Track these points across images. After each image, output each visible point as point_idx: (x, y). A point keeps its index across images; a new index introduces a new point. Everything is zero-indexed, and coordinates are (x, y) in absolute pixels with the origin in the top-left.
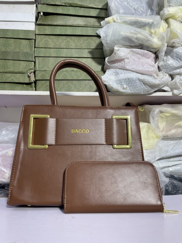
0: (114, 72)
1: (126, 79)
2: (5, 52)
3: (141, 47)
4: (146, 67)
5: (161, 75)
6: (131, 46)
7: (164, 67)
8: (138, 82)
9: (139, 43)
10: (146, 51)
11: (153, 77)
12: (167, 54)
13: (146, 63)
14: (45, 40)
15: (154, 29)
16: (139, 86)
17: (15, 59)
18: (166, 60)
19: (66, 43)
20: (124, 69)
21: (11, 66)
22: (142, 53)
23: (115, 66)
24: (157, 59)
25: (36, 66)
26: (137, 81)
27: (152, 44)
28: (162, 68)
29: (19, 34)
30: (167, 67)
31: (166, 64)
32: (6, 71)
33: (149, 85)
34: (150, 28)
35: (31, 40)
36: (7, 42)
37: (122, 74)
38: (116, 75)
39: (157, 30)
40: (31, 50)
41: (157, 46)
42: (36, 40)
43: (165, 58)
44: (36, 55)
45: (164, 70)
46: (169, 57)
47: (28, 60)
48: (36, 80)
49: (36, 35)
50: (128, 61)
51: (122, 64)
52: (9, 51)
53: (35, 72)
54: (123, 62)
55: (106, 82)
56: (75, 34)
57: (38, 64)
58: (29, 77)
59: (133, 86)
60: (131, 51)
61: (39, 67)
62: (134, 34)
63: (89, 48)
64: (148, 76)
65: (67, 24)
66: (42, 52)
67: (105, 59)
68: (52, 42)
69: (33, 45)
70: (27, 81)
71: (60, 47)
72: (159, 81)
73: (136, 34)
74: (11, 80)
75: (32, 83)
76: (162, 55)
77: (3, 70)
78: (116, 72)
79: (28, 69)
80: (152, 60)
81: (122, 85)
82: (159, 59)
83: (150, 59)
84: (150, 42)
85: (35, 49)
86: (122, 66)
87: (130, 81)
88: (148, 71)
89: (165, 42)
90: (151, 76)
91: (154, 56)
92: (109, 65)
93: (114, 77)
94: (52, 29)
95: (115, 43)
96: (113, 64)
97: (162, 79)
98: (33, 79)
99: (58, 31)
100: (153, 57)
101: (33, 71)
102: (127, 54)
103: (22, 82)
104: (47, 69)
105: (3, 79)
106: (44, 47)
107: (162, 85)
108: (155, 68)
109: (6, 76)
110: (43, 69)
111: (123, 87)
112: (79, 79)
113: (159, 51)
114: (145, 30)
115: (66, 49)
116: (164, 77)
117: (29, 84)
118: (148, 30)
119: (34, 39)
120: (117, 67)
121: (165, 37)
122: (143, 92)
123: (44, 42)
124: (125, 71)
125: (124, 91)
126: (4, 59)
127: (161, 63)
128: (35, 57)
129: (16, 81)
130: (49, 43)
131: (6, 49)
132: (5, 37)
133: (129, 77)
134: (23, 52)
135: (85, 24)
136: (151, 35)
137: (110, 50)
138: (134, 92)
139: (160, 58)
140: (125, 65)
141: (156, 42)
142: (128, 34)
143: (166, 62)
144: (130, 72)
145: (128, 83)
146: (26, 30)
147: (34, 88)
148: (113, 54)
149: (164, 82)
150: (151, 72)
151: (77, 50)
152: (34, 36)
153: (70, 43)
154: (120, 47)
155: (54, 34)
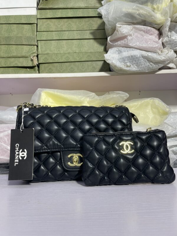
0: (117, 51)
1: (129, 57)
2: (8, 37)
3: (144, 23)
4: (149, 43)
5: (165, 51)
6: (134, 23)
7: (169, 42)
8: (142, 60)
9: (142, 20)
10: (149, 28)
11: (158, 54)
12: (171, 29)
13: (150, 39)
14: (46, 23)
15: (156, 5)
16: (143, 63)
17: (18, 44)
18: (170, 36)
19: (67, 25)
20: (127, 47)
21: (14, 50)
22: (145, 30)
23: (118, 44)
24: (161, 35)
25: (38, 50)
26: (140, 59)
27: (155, 19)
28: (167, 45)
29: (21, 19)
30: (171, 43)
31: (171, 40)
32: (9, 56)
33: (154, 62)
34: (152, 4)
35: (33, 25)
36: (9, 28)
37: (125, 51)
38: (119, 53)
39: (160, 6)
40: (33, 34)
41: (160, 21)
42: (38, 24)
43: (169, 34)
44: (38, 39)
45: (168, 46)
46: (173, 32)
47: (30, 44)
48: (39, 64)
49: (38, 19)
50: (131, 38)
51: (125, 41)
52: (12, 36)
53: (37, 56)
54: (126, 39)
55: (109, 61)
56: (76, 16)
57: (41, 47)
58: (32, 60)
59: (137, 63)
60: (134, 27)
61: (41, 50)
62: (136, 10)
63: (91, 29)
64: (153, 53)
65: (67, 6)
66: (45, 36)
67: (107, 39)
68: (53, 25)
69: (35, 29)
70: (30, 64)
71: (62, 30)
72: (164, 57)
73: (138, 10)
74: (15, 64)
75: (35, 66)
76: (166, 31)
77: (7, 55)
78: (119, 50)
79: (31, 53)
80: (156, 37)
81: (125, 63)
82: (162, 35)
83: (154, 36)
84: (153, 17)
85: (38, 33)
86: (125, 44)
87: (134, 59)
88: (152, 47)
89: (168, 17)
90: (155, 52)
91: (158, 32)
92: (111, 45)
93: (117, 55)
94: (53, 13)
95: (116, 20)
96: (116, 42)
97: (167, 55)
98: (36, 63)
99: (59, 14)
100: (156, 34)
101: (36, 54)
102: (129, 30)
103: (26, 66)
104: (50, 52)
105: (7, 64)
106: (46, 31)
107: (167, 61)
108: (159, 44)
109: (10, 61)
110: (46, 53)
111: (127, 65)
112: (81, 60)
113: (163, 27)
114: (147, 6)
115: (68, 32)
116: (168, 52)
117: (32, 68)
118: (151, 6)
119: (35, 23)
120: (120, 45)
121: (169, 11)
122: (148, 70)
123: (46, 25)
124: (128, 49)
125: (128, 69)
126: (7, 44)
127: (166, 39)
128: (37, 41)
129: (20, 65)
130: (51, 26)
131: (9, 34)
132: (8, 23)
133: (132, 54)
134: (25, 36)
135: (86, 6)
136: (153, 11)
137: (112, 28)
138: (139, 70)
139: (164, 34)
140: (128, 43)
141: (159, 17)
142: (130, 11)
143: (170, 37)
144: (133, 49)
145: (131, 61)
146: (27, 15)
147: (38, 72)
148: (116, 31)
149: (169, 58)
150: (156, 49)
151: (79, 31)
152: (36, 21)
153: (71, 25)
154: (122, 25)
155: (55, 17)
